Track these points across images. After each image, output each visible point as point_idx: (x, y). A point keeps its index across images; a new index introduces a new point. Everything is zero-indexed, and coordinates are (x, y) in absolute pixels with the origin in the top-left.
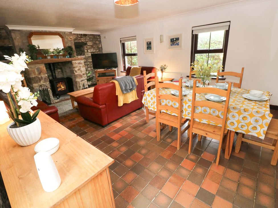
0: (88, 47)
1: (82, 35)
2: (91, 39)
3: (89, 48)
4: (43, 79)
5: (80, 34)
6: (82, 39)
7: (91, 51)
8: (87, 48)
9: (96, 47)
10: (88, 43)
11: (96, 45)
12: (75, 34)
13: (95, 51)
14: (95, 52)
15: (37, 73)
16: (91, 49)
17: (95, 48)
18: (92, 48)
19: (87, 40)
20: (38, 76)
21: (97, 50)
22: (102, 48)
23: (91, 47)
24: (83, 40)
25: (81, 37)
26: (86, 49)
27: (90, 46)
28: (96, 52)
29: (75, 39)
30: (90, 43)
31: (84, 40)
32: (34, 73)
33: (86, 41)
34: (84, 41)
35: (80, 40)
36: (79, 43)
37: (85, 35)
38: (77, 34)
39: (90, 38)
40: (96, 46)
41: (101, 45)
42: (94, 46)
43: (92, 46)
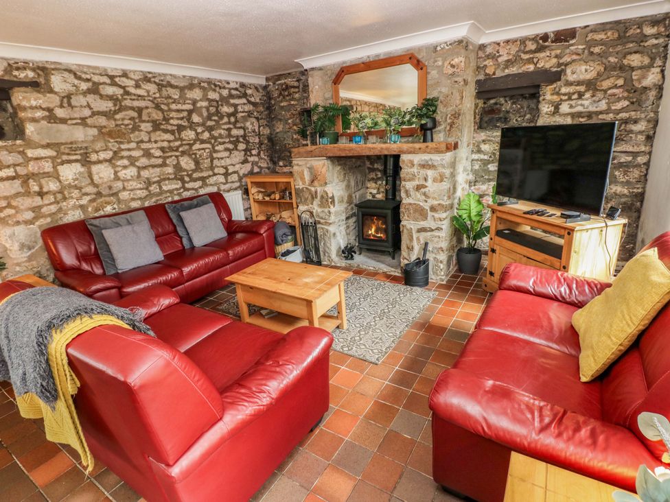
0: (564, 90)
1: (545, 37)
2: (597, 50)
3: (570, 95)
5: (534, 39)
6: (541, 55)
7: (580, 109)
8: (558, 94)
9: (616, 87)
10: (569, 71)
11: (618, 77)
12: (515, 41)
13: (603, 105)
14: (601, 113)
15: (307, 177)
16: (581, 95)
17: (605, 91)
18: (588, 95)
19: (566, 59)
20: (309, 188)
21: (619, 99)
22: (660, 88)
23: (582, 88)
24: (547, 61)
25: (540, 49)
26: (551, 103)
27: (579, 83)
28: (607, 112)
29: (508, 61)
30: (583, 68)
31: (554, 61)
32: (303, 179)
33: (559, 65)
34: (548, 66)
35: (530, 61)
36: (526, 75)
37: (564, 36)
38: (523, 41)
39: (591, 44)
40: (620, 82)
41: (662, 71)
42: (606, 84)
43: (591, 85)
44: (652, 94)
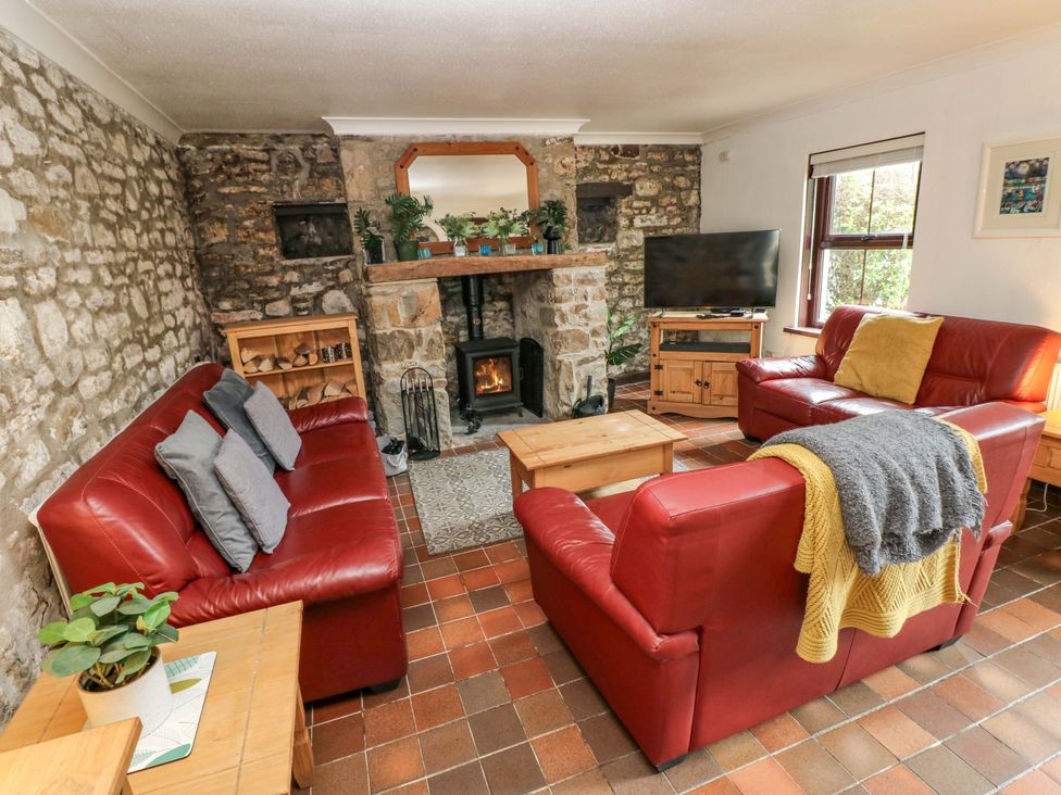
0: (635, 204)
1: (616, 149)
2: (655, 169)
3: (640, 209)
4: (425, 345)
5: (607, 149)
6: (614, 167)
7: (648, 223)
8: (631, 208)
9: (671, 204)
10: (637, 186)
11: (673, 196)
12: (590, 148)
13: (664, 221)
14: (663, 228)
15: (403, 315)
16: (648, 210)
17: (665, 208)
18: (653, 211)
19: (634, 174)
20: (405, 330)
21: (674, 216)
22: (699, 208)
23: (648, 204)
24: (618, 174)
25: (613, 161)
26: (626, 216)
27: (646, 198)
28: (667, 227)
29: (586, 168)
30: (648, 184)
31: (625, 174)
32: (393, 317)
33: (629, 179)
34: (620, 179)
35: (605, 171)
36: (601, 185)
37: (631, 151)
38: (597, 149)
39: (651, 163)
40: (674, 200)
41: (699, 193)
42: (665, 201)
43: (654, 201)
44: (695, 212)
